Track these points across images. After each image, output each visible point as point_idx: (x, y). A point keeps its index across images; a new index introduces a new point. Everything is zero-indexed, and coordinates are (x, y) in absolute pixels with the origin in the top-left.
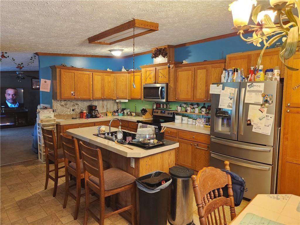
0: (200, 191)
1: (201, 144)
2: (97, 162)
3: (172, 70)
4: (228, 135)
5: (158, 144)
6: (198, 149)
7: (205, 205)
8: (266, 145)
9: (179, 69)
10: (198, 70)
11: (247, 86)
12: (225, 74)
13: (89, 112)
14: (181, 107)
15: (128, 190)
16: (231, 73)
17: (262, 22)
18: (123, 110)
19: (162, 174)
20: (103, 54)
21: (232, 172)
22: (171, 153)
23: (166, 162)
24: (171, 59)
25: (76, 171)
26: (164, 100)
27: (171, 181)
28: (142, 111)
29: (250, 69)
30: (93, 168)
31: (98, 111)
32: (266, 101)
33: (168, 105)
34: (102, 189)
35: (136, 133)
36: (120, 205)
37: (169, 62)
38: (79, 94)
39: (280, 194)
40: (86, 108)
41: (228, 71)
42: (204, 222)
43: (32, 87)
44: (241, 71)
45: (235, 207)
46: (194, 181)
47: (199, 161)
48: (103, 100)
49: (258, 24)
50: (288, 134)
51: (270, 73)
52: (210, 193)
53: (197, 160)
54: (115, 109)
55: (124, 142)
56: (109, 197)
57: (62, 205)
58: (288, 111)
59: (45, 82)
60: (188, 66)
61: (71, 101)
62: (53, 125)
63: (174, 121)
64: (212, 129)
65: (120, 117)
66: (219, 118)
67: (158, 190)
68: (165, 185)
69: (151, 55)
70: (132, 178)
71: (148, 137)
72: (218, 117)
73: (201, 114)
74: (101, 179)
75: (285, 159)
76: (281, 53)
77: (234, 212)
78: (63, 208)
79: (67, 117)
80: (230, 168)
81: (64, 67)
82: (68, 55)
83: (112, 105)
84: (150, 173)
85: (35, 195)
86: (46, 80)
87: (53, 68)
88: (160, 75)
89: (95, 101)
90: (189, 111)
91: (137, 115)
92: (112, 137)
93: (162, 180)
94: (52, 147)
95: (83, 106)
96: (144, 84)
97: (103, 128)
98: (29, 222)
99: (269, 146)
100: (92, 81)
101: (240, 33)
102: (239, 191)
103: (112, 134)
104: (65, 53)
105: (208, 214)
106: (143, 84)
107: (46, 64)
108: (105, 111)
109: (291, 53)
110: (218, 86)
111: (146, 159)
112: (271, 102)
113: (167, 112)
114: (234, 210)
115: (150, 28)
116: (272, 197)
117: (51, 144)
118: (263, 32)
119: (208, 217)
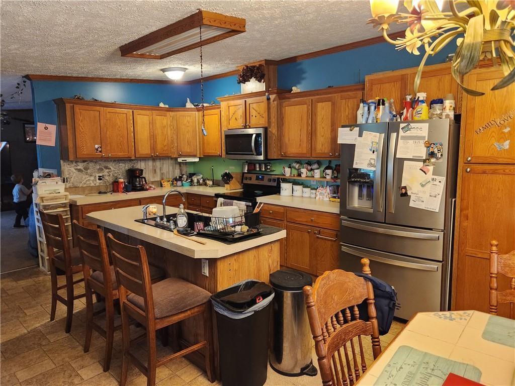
0: (319, 312)
1: (326, 230)
2: (140, 269)
3: (274, 104)
4: (369, 213)
5: (249, 233)
6: (321, 240)
7: (329, 337)
8: (431, 229)
9: (286, 103)
10: (319, 104)
11: (400, 129)
12: (364, 110)
13: (130, 181)
14: (291, 168)
15: (198, 315)
16: (372, 108)
17: (420, 8)
18: (191, 175)
19: (257, 285)
20: (151, 76)
21: (375, 276)
22: (273, 247)
23: (264, 263)
24: (272, 85)
25: (103, 286)
26: (262, 158)
27: (273, 295)
28: (223, 176)
29: (406, 99)
30: (133, 279)
31: (145, 178)
32: (432, 155)
33: (268, 166)
34: (150, 316)
35: (210, 216)
36: (185, 340)
37: (267, 90)
38: (109, 148)
39: (456, 310)
40: (124, 174)
41: (368, 104)
42: (327, 366)
43: (26, 138)
44: (390, 104)
45: (381, 337)
46: (308, 295)
47: (322, 260)
48: (154, 158)
49: (415, 12)
50: (468, 209)
51: (437, 107)
52: (337, 316)
53: (319, 258)
54: (176, 175)
55: (189, 231)
56: (167, 328)
57: (82, 346)
58: (469, 170)
59: (46, 128)
60: (301, 97)
61: (96, 162)
62: (64, 206)
63: (280, 193)
64: (343, 205)
65: (186, 189)
66: (355, 185)
67: (249, 312)
68: (263, 303)
69: (236, 78)
70: (204, 294)
71: (231, 222)
72: (353, 183)
73: (324, 179)
74: (148, 299)
75: (464, 252)
76: (454, 65)
77: (379, 345)
78: (83, 352)
79: (90, 190)
80: (371, 271)
81: (80, 100)
82: (87, 79)
83: (171, 168)
84: (236, 285)
85: (34, 330)
86: (48, 125)
87: (60, 103)
88: (253, 113)
89: (139, 162)
90: (303, 176)
91: (216, 184)
92: (168, 224)
93: (257, 296)
94: (60, 245)
95: (118, 171)
96: (226, 129)
97: (154, 208)
98: (20, 381)
99: (437, 230)
100: (132, 125)
101: (383, 29)
102: (387, 308)
103: (169, 218)
104: (80, 76)
105: (333, 351)
106: (224, 129)
107: (46, 95)
108: (158, 179)
109: (471, 63)
110: (351, 130)
111: (228, 261)
112: (439, 155)
113: (266, 177)
114: (379, 342)
115: (231, 28)
116: (443, 316)
117: (58, 240)
118: (421, 25)
119: (333, 357)
